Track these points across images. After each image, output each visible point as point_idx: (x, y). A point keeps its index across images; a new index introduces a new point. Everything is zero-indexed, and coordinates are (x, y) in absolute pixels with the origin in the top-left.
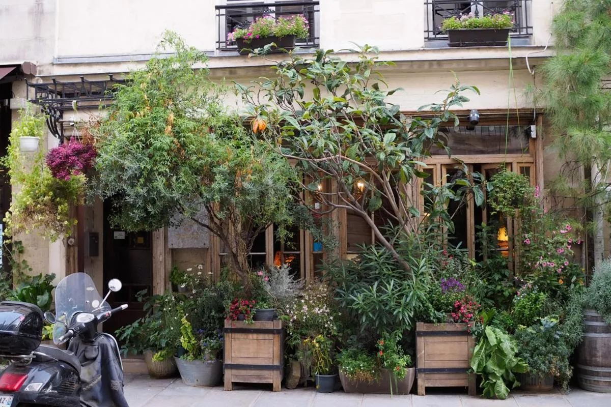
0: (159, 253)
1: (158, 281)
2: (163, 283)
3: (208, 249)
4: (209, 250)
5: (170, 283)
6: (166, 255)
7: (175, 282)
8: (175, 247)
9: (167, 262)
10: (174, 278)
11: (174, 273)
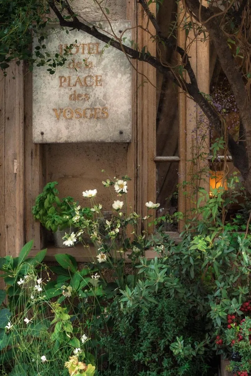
0: (10, 153)
1: (10, 221)
2: (19, 226)
3: (129, 144)
4: (133, 146)
5: (37, 226)
6: (29, 159)
7: (48, 224)
8: (50, 138)
9: (29, 176)
10: (45, 214)
11: (46, 204)
